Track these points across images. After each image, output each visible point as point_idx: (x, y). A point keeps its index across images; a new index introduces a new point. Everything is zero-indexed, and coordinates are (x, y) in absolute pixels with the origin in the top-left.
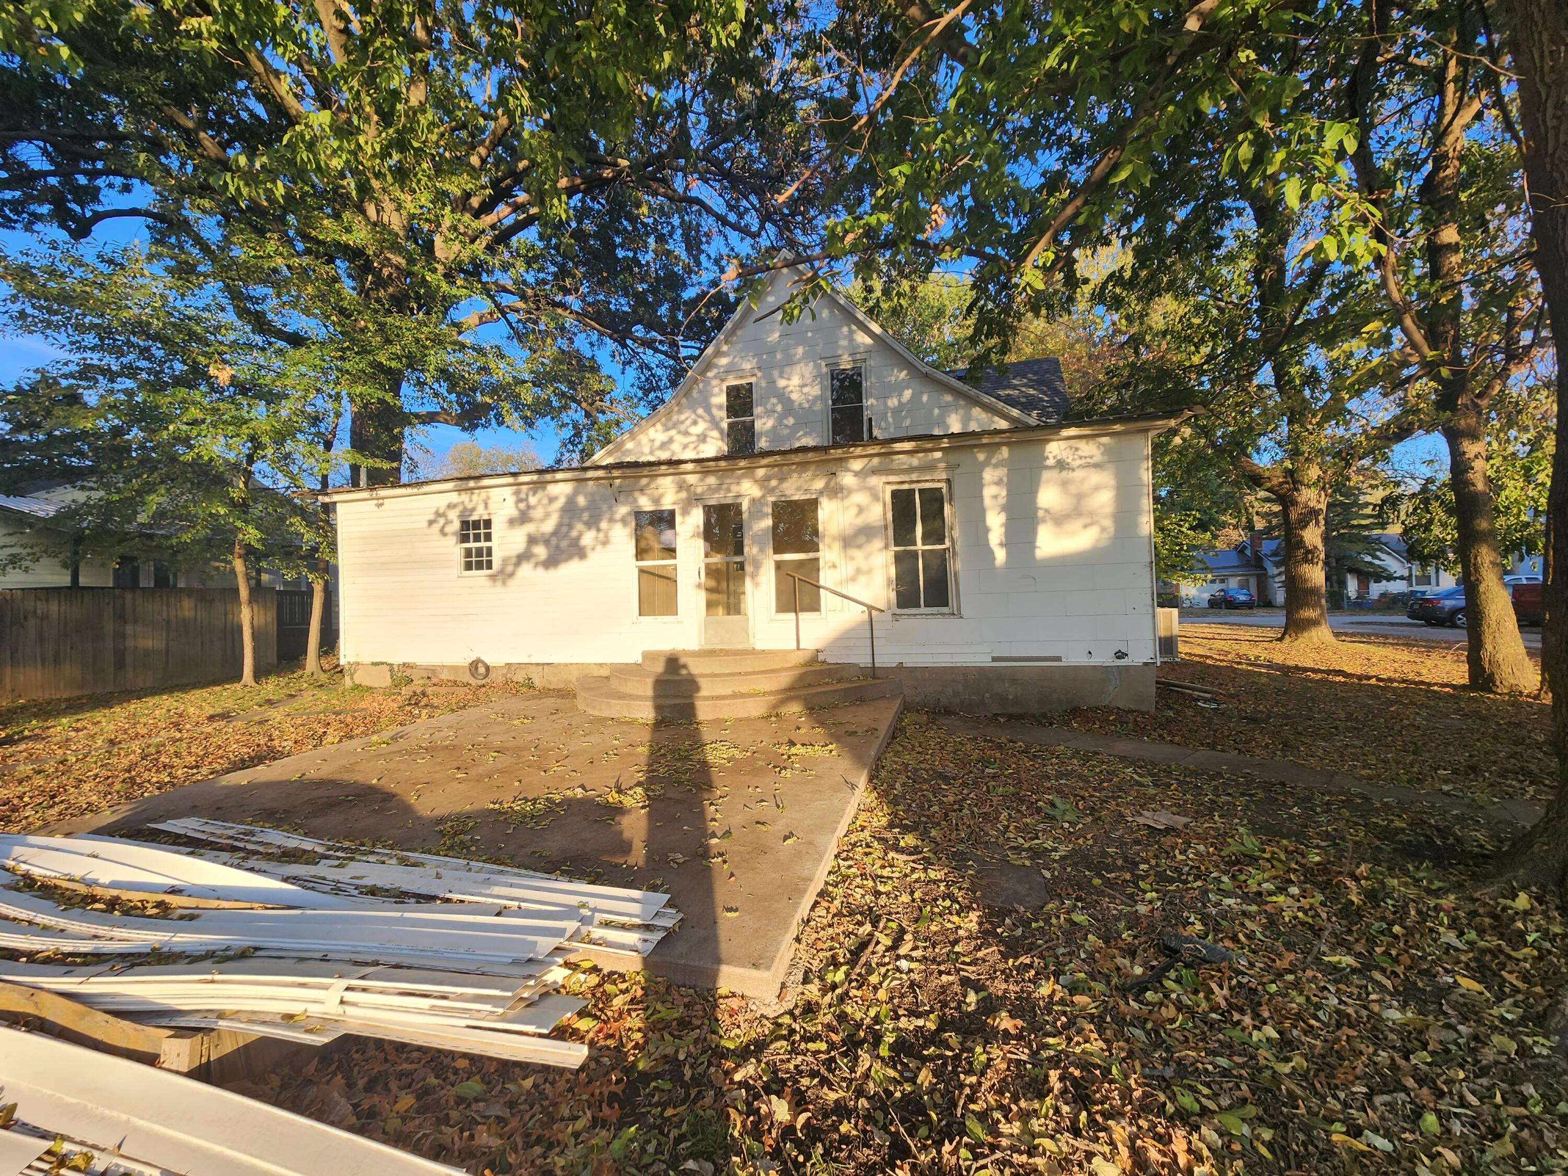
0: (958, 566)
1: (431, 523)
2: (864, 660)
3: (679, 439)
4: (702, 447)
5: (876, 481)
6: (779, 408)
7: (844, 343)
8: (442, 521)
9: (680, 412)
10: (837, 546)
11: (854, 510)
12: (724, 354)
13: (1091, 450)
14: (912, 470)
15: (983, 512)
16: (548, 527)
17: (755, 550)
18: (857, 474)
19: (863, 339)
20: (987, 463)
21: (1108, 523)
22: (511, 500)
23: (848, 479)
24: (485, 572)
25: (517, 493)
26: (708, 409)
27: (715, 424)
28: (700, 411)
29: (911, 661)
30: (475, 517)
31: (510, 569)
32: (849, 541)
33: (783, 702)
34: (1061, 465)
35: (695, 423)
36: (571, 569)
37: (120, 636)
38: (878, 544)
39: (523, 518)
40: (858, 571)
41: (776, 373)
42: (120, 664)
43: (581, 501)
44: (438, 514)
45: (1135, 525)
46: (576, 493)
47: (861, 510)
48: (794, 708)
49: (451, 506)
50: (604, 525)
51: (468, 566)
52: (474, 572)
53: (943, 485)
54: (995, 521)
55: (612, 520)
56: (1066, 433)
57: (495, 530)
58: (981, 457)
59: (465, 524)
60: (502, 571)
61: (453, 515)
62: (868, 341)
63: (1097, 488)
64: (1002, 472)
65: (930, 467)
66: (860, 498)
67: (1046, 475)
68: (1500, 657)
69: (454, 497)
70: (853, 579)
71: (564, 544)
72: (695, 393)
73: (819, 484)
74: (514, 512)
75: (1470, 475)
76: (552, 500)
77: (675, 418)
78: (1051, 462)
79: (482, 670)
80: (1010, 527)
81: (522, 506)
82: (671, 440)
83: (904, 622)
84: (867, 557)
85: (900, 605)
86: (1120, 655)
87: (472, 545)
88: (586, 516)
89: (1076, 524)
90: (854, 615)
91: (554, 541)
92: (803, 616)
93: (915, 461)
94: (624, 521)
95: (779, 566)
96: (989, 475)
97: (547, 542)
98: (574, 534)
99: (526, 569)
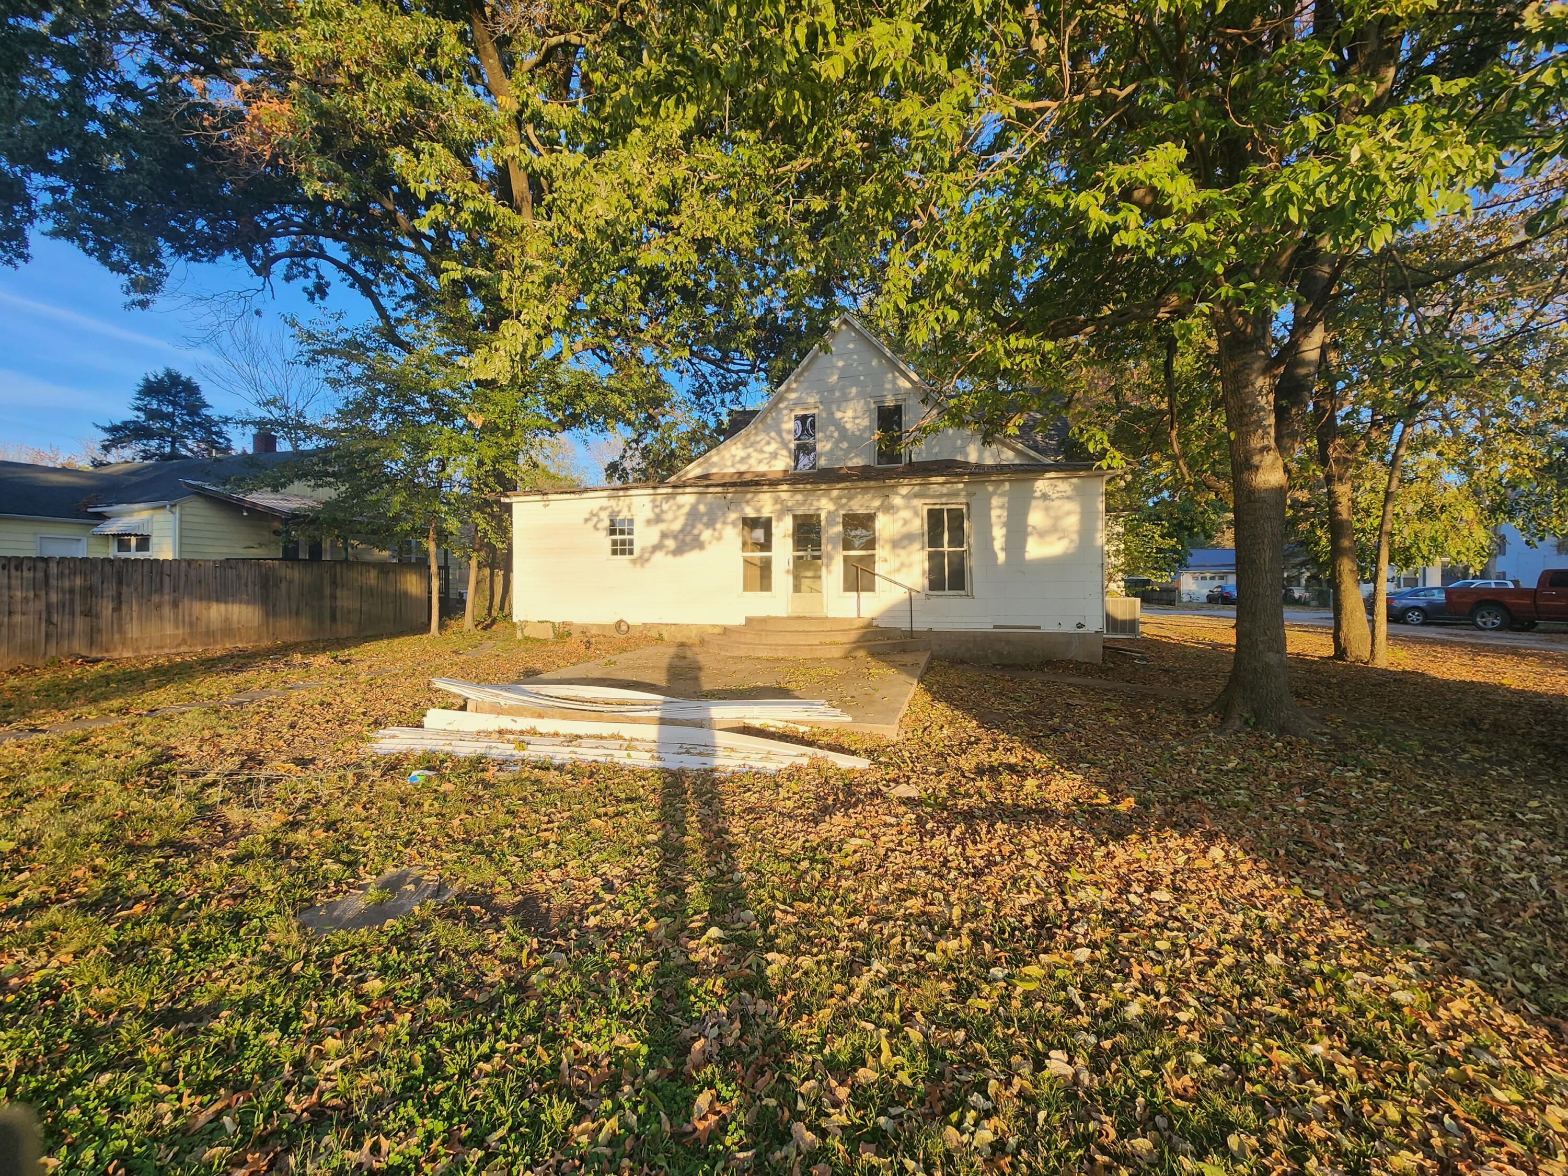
0: (972, 563)
1: (586, 520)
2: (905, 626)
3: (755, 455)
4: (774, 462)
5: (917, 502)
6: (836, 434)
7: (888, 386)
8: (595, 519)
9: (756, 434)
10: (888, 547)
11: (901, 523)
12: (793, 390)
13: (1065, 487)
14: (942, 495)
15: (990, 526)
16: (677, 526)
17: (829, 547)
18: (903, 497)
19: (904, 384)
20: (994, 493)
21: (1075, 537)
22: (649, 506)
23: (897, 501)
24: (627, 557)
25: (653, 501)
26: (779, 433)
27: (785, 445)
28: (773, 434)
29: (937, 627)
30: (621, 517)
31: (646, 555)
32: (897, 543)
33: (855, 649)
34: (1045, 497)
35: (768, 443)
36: (693, 557)
37: (333, 597)
38: (917, 546)
39: (658, 519)
40: (902, 565)
41: (834, 407)
42: (333, 619)
43: (702, 508)
44: (593, 514)
45: (1093, 539)
46: (698, 502)
47: (906, 522)
48: (861, 654)
49: (602, 509)
50: (718, 526)
51: (614, 552)
52: (619, 557)
53: (964, 507)
54: (999, 534)
55: (724, 523)
56: (1048, 475)
57: (637, 528)
58: (990, 488)
59: (613, 522)
60: (641, 557)
61: (605, 516)
62: (908, 385)
63: (1068, 513)
64: (1005, 500)
65: (956, 494)
66: (905, 514)
67: (1034, 503)
68: (1351, 636)
69: (605, 502)
70: (898, 570)
71: (688, 539)
72: (769, 420)
73: (877, 503)
74: (651, 515)
75: (1339, 508)
76: (680, 507)
77: (752, 439)
78: (1038, 494)
79: (624, 628)
80: (1008, 537)
81: (657, 510)
82: (749, 456)
83: (933, 600)
84: (909, 555)
85: (931, 588)
86: (1080, 626)
87: (618, 537)
88: (705, 519)
89: (1054, 537)
90: (900, 595)
91: (681, 537)
92: (863, 594)
93: (944, 490)
94: (734, 524)
95: (846, 559)
96: (995, 501)
97: (675, 537)
98: (696, 532)
99: (659, 556)
